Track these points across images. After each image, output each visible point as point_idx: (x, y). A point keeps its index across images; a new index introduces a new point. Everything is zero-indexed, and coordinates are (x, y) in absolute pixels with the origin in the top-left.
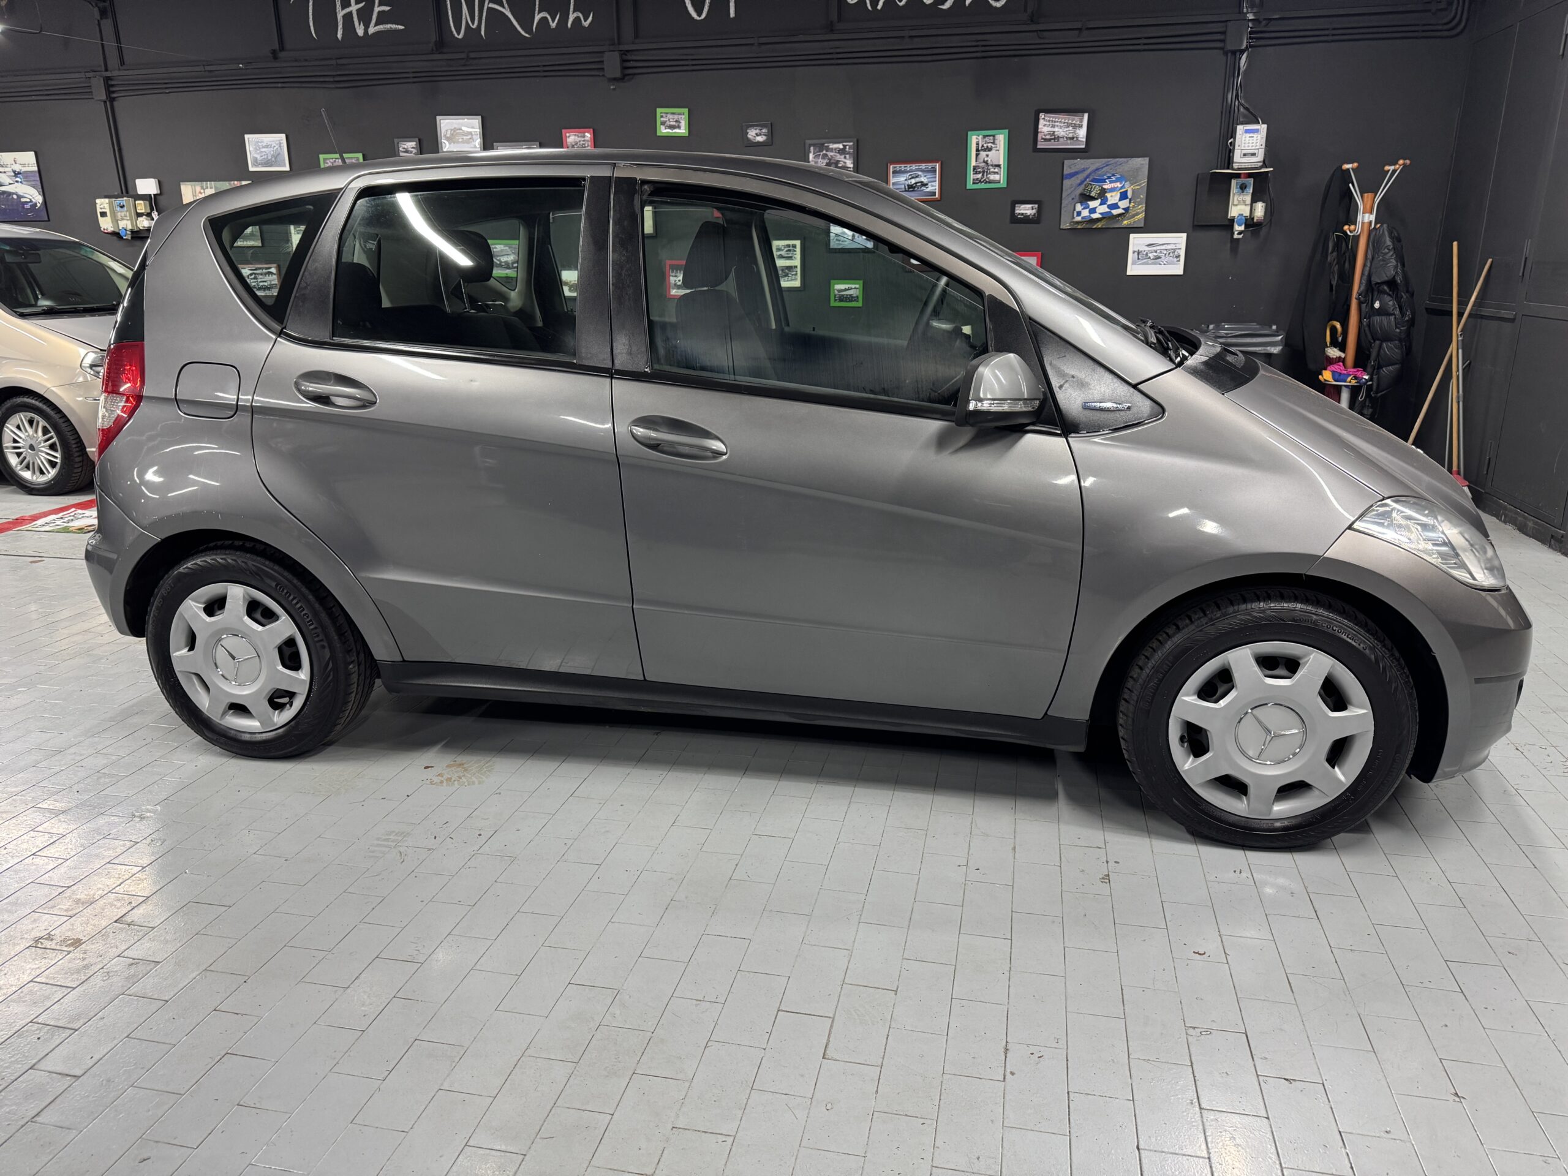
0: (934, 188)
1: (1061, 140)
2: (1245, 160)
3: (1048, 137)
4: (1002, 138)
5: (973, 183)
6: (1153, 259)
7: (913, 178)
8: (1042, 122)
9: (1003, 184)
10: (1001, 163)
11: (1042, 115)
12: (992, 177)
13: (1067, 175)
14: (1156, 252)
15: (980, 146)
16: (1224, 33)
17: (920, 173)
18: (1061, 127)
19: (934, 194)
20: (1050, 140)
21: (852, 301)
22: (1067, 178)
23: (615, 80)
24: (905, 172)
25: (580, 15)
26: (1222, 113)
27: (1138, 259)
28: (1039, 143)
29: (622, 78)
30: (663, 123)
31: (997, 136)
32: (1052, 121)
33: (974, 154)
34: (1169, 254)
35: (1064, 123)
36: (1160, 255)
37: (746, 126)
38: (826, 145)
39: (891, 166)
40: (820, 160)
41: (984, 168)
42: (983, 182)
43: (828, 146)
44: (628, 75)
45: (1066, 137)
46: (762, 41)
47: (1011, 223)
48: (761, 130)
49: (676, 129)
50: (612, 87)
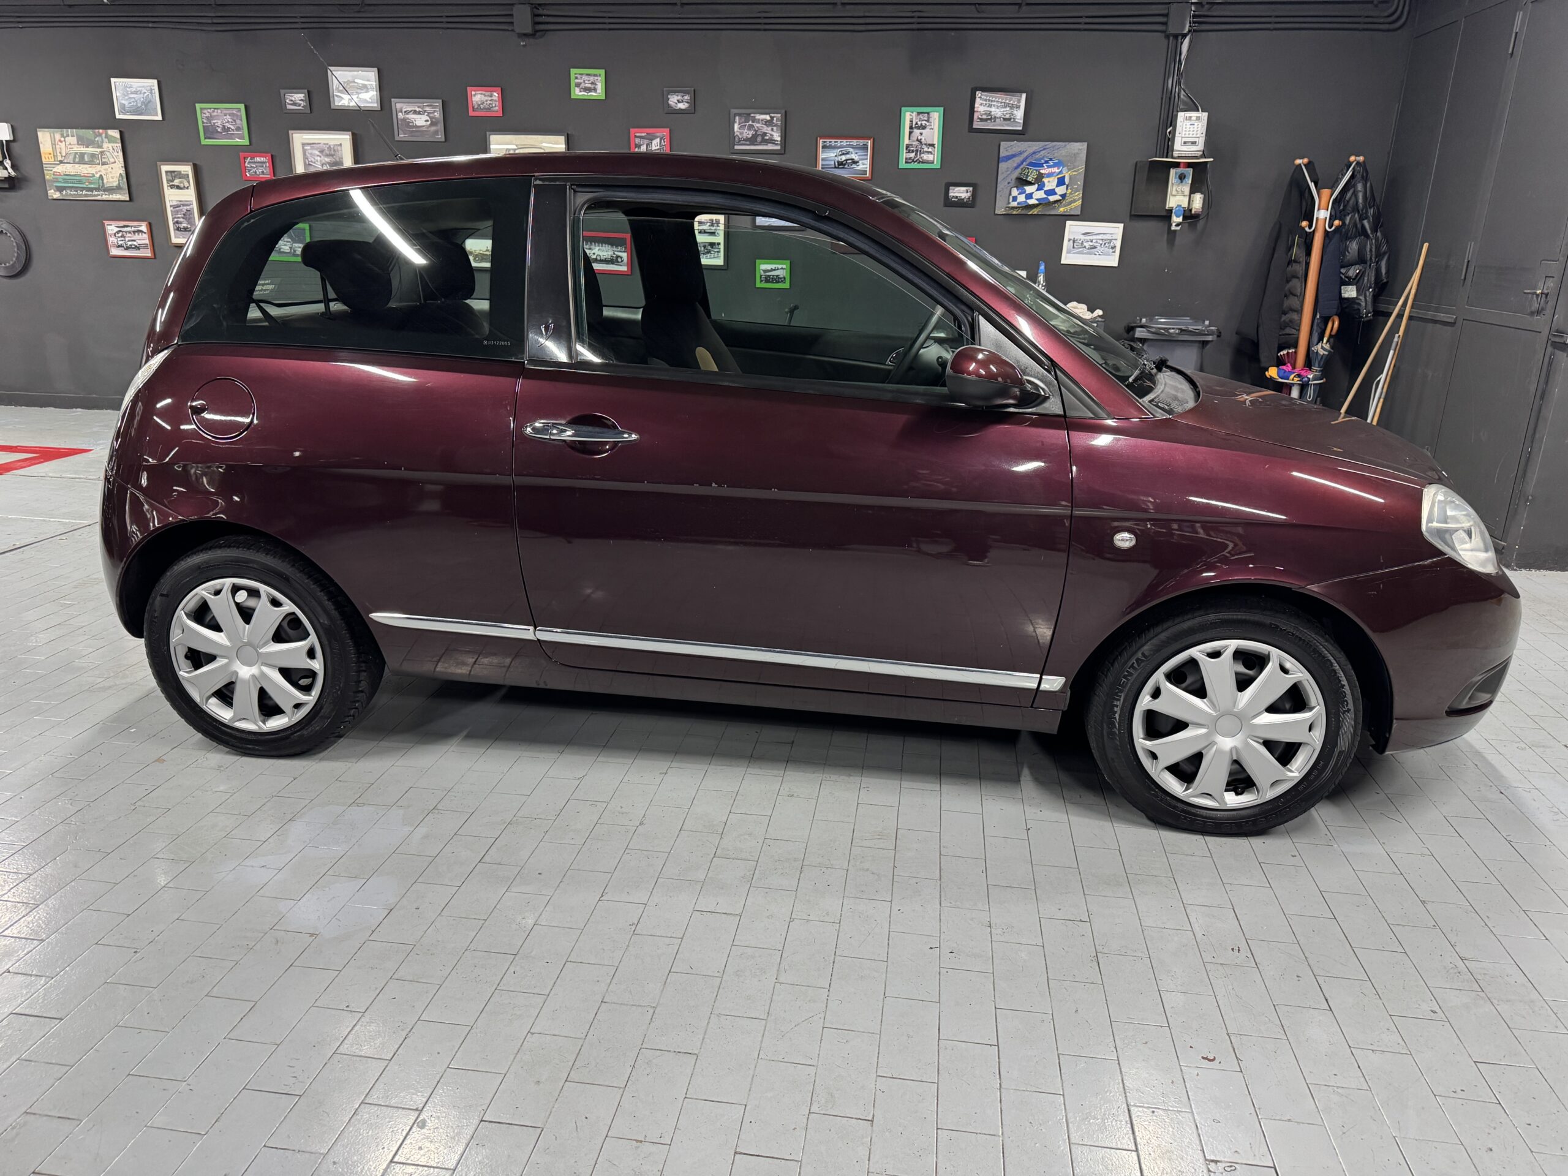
0: (865, 166)
1: (998, 120)
2: (1185, 148)
3: (984, 117)
4: (936, 116)
5: (906, 162)
6: (1088, 249)
7: (843, 154)
8: (978, 101)
9: (937, 165)
10: (935, 142)
11: (979, 94)
12: (925, 157)
13: (1003, 157)
14: (1092, 241)
15: (914, 123)
16: (1166, 15)
17: (851, 150)
18: (998, 108)
19: (865, 172)
20: (986, 120)
21: (777, 282)
22: (1002, 162)
23: (525, 35)
24: (835, 147)
26: (1162, 99)
27: (1074, 247)
28: (975, 123)
29: (533, 35)
30: (578, 85)
31: (932, 114)
32: (989, 100)
33: (907, 130)
34: (1105, 244)
35: (1001, 103)
36: (1096, 244)
37: (667, 91)
38: (752, 115)
39: (820, 141)
40: (745, 131)
41: (918, 146)
42: (916, 161)
43: (753, 117)
44: (540, 31)
45: (1003, 118)
46: (685, 1)
47: (945, 206)
48: (683, 96)
49: (591, 92)
50: (522, 43)
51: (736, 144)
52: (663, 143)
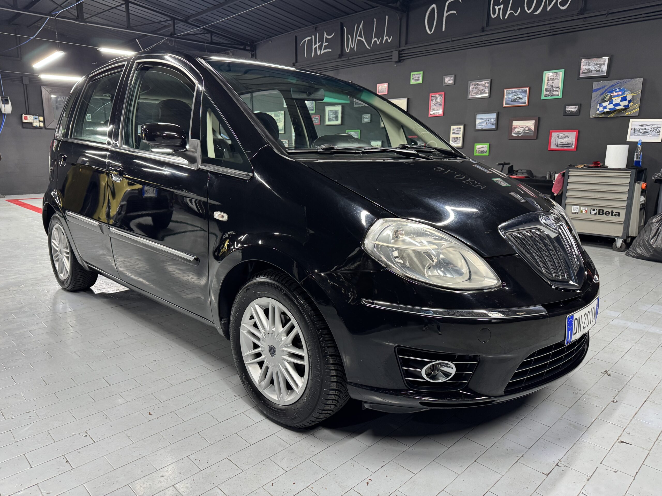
0: (525, 100)
1: (592, 72)
3: (586, 71)
4: (561, 73)
5: (545, 97)
6: (643, 133)
7: (515, 95)
8: (582, 64)
9: (560, 96)
10: (560, 86)
11: (583, 61)
12: (554, 93)
13: (595, 90)
14: (645, 129)
15: (549, 78)
17: (519, 93)
18: (593, 66)
19: (525, 103)
20: (586, 73)
21: (483, 153)
22: (594, 92)
23: (396, 62)
24: (512, 93)
25: (387, 38)
27: (634, 133)
28: (581, 75)
29: (399, 62)
30: (413, 79)
31: (558, 73)
32: (588, 63)
33: (546, 82)
34: (653, 130)
35: (595, 63)
36: (648, 131)
37: (444, 77)
38: (477, 83)
39: (506, 90)
40: (474, 89)
41: (551, 89)
42: (550, 96)
43: (478, 84)
44: (402, 60)
45: (596, 71)
46: (453, 39)
47: (564, 116)
48: (450, 78)
49: (417, 81)
50: (395, 65)
51: (470, 95)
52: (442, 98)
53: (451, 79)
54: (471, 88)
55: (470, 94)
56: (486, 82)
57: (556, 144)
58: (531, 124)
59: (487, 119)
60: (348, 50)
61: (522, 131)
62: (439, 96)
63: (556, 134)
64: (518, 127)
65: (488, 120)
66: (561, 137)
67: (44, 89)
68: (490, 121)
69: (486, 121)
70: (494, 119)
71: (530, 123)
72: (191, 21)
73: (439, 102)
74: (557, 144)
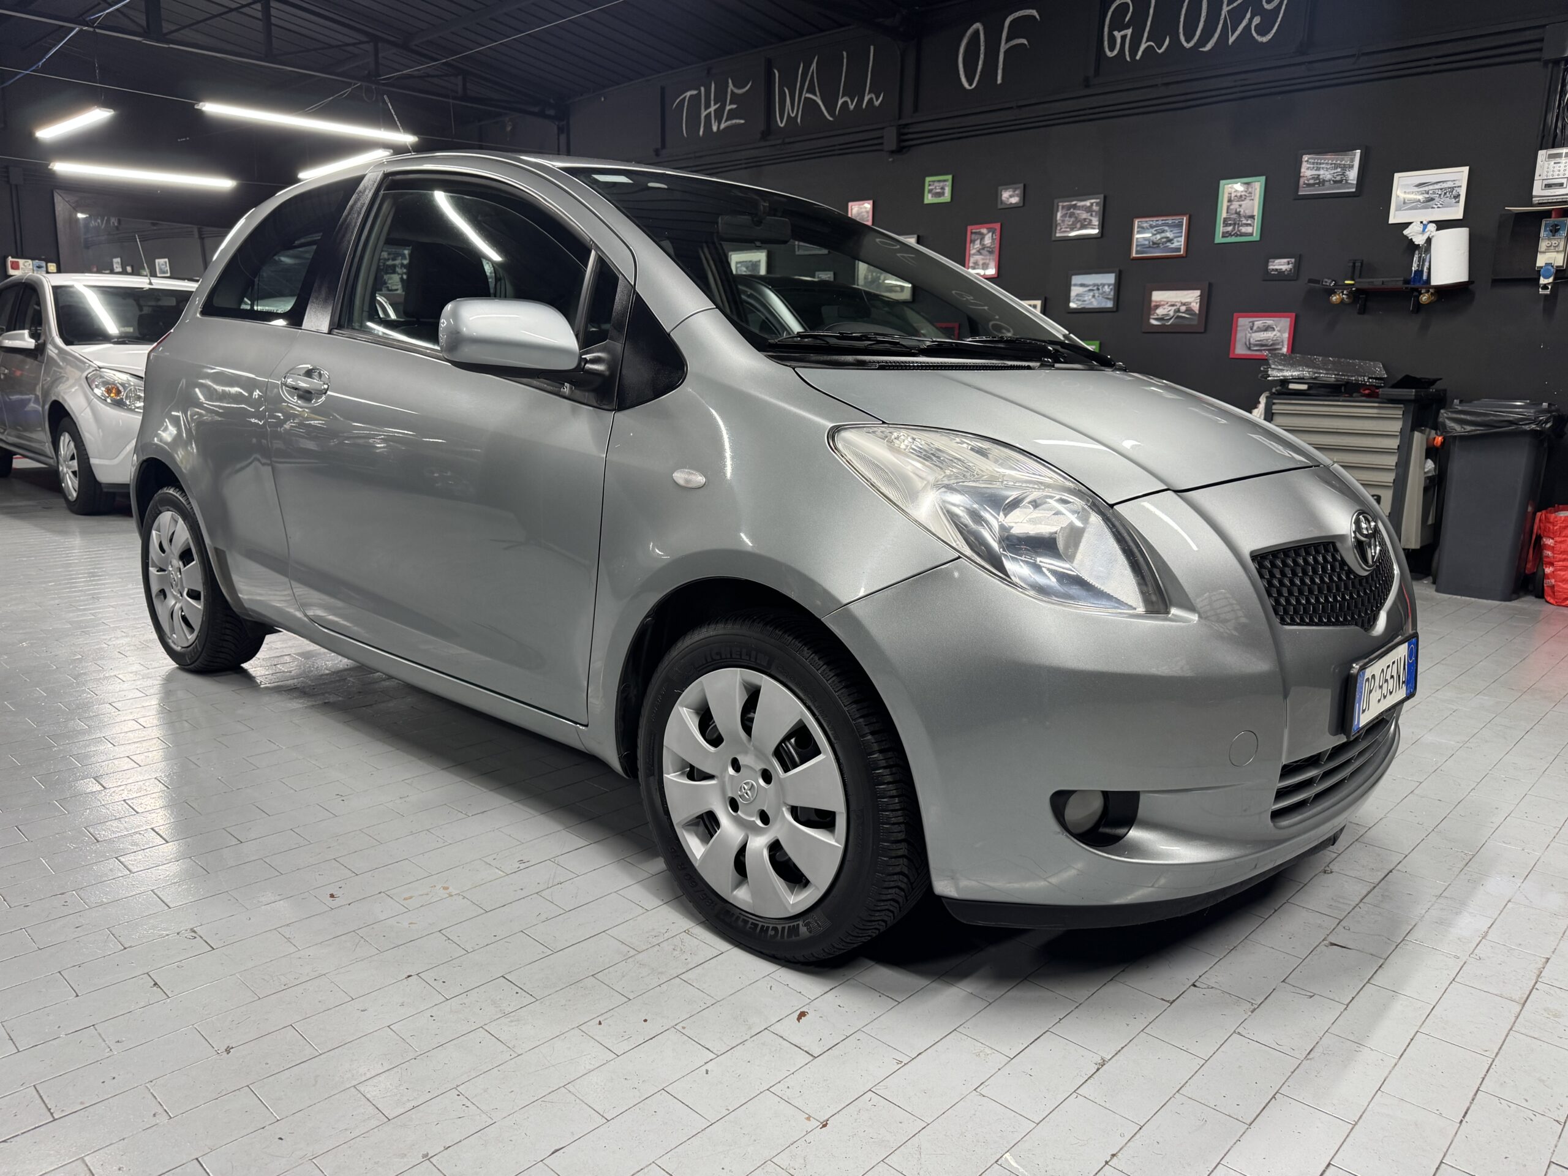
0: (1179, 244)
1: (1327, 184)
2: (1550, 192)
3: (1312, 182)
4: (1258, 185)
5: (1223, 237)
7: (1158, 233)
8: (1305, 165)
9: (1256, 237)
10: (1256, 213)
11: (1305, 158)
12: (1244, 230)
16: (1542, 40)
17: (1166, 228)
18: (1328, 169)
19: (1178, 249)
20: (1313, 185)
23: (892, 152)
24: (1152, 227)
25: (873, 96)
28: (1301, 189)
29: (900, 150)
30: (930, 191)
31: (1252, 185)
32: (1317, 163)
33: (1225, 204)
35: (1331, 164)
37: (1000, 188)
38: (1074, 203)
39: (1136, 222)
40: (1067, 219)
41: (1236, 219)
42: (1233, 235)
43: (1075, 205)
44: (904, 147)
45: (1333, 181)
46: (1021, 103)
47: (1264, 280)
48: (1014, 191)
49: (940, 197)
50: (890, 160)
51: (1058, 231)
52: (994, 237)
53: (1017, 192)
54: (1059, 215)
55: (1059, 228)
56: (1093, 201)
57: (1248, 343)
58: (1192, 297)
59: (1094, 285)
60: (782, 122)
61: (1172, 313)
62: (989, 232)
63: (1247, 323)
64: (1163, 305)
65: (1098, 289)
66: (1258, 327)
67: (60, 198)
68: (1101, 291)
69: (1093, 290)
70: (1111, 287)
71: (1192, 295)
72: (416, 45)
73: (989, 245)
74: (1250, 344)
